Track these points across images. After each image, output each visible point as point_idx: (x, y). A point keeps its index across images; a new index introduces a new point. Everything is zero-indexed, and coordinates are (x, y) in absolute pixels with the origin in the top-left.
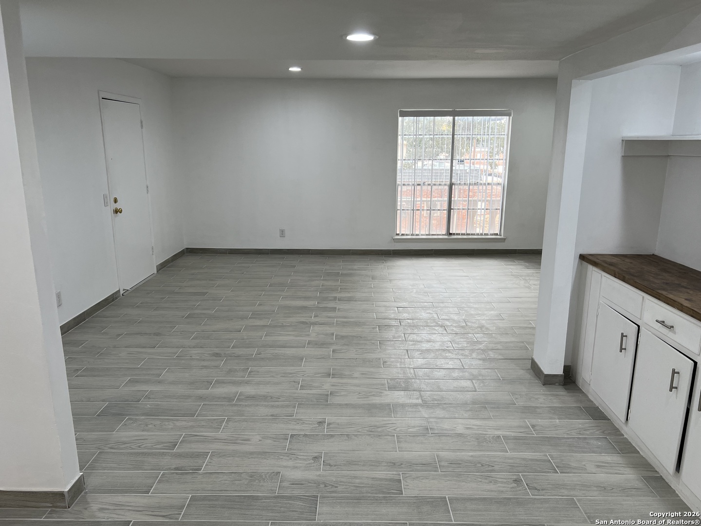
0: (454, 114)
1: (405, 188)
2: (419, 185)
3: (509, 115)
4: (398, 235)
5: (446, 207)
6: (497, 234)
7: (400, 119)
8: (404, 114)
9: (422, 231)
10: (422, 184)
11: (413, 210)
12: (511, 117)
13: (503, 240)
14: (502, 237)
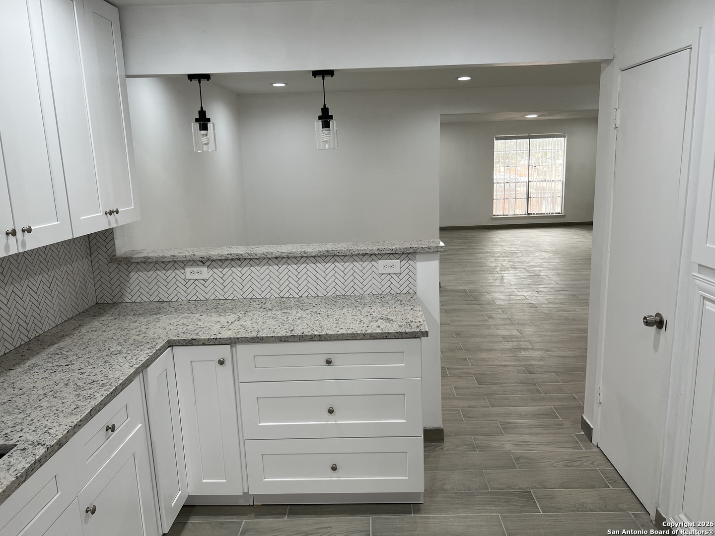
0: (529, 137)
1: (498, 185)
2: (507, 183)
3: (565, 137)
4: (495, 215)
5: (526, 196)
6: (559, 213)
7: (495, 141)
8: (498, 139)
9: (510, 213)
10: (510, 182)
11: (504, 199)
12: (566, 138)
13: (563, 216)
14: (563, 214)
